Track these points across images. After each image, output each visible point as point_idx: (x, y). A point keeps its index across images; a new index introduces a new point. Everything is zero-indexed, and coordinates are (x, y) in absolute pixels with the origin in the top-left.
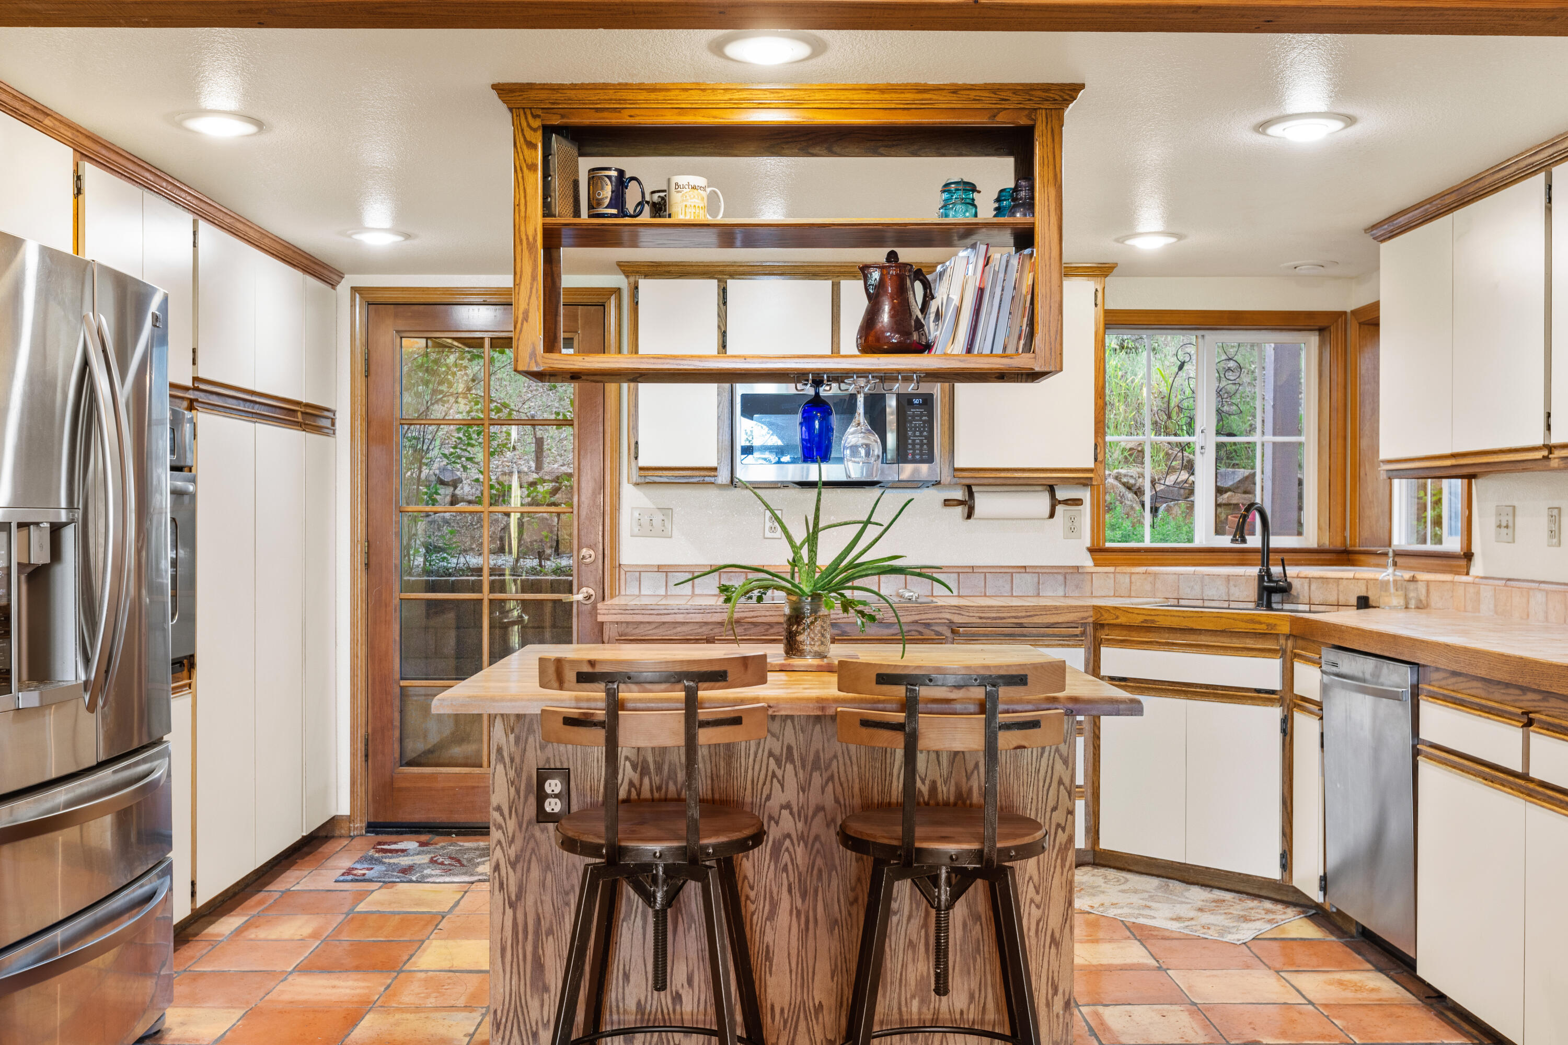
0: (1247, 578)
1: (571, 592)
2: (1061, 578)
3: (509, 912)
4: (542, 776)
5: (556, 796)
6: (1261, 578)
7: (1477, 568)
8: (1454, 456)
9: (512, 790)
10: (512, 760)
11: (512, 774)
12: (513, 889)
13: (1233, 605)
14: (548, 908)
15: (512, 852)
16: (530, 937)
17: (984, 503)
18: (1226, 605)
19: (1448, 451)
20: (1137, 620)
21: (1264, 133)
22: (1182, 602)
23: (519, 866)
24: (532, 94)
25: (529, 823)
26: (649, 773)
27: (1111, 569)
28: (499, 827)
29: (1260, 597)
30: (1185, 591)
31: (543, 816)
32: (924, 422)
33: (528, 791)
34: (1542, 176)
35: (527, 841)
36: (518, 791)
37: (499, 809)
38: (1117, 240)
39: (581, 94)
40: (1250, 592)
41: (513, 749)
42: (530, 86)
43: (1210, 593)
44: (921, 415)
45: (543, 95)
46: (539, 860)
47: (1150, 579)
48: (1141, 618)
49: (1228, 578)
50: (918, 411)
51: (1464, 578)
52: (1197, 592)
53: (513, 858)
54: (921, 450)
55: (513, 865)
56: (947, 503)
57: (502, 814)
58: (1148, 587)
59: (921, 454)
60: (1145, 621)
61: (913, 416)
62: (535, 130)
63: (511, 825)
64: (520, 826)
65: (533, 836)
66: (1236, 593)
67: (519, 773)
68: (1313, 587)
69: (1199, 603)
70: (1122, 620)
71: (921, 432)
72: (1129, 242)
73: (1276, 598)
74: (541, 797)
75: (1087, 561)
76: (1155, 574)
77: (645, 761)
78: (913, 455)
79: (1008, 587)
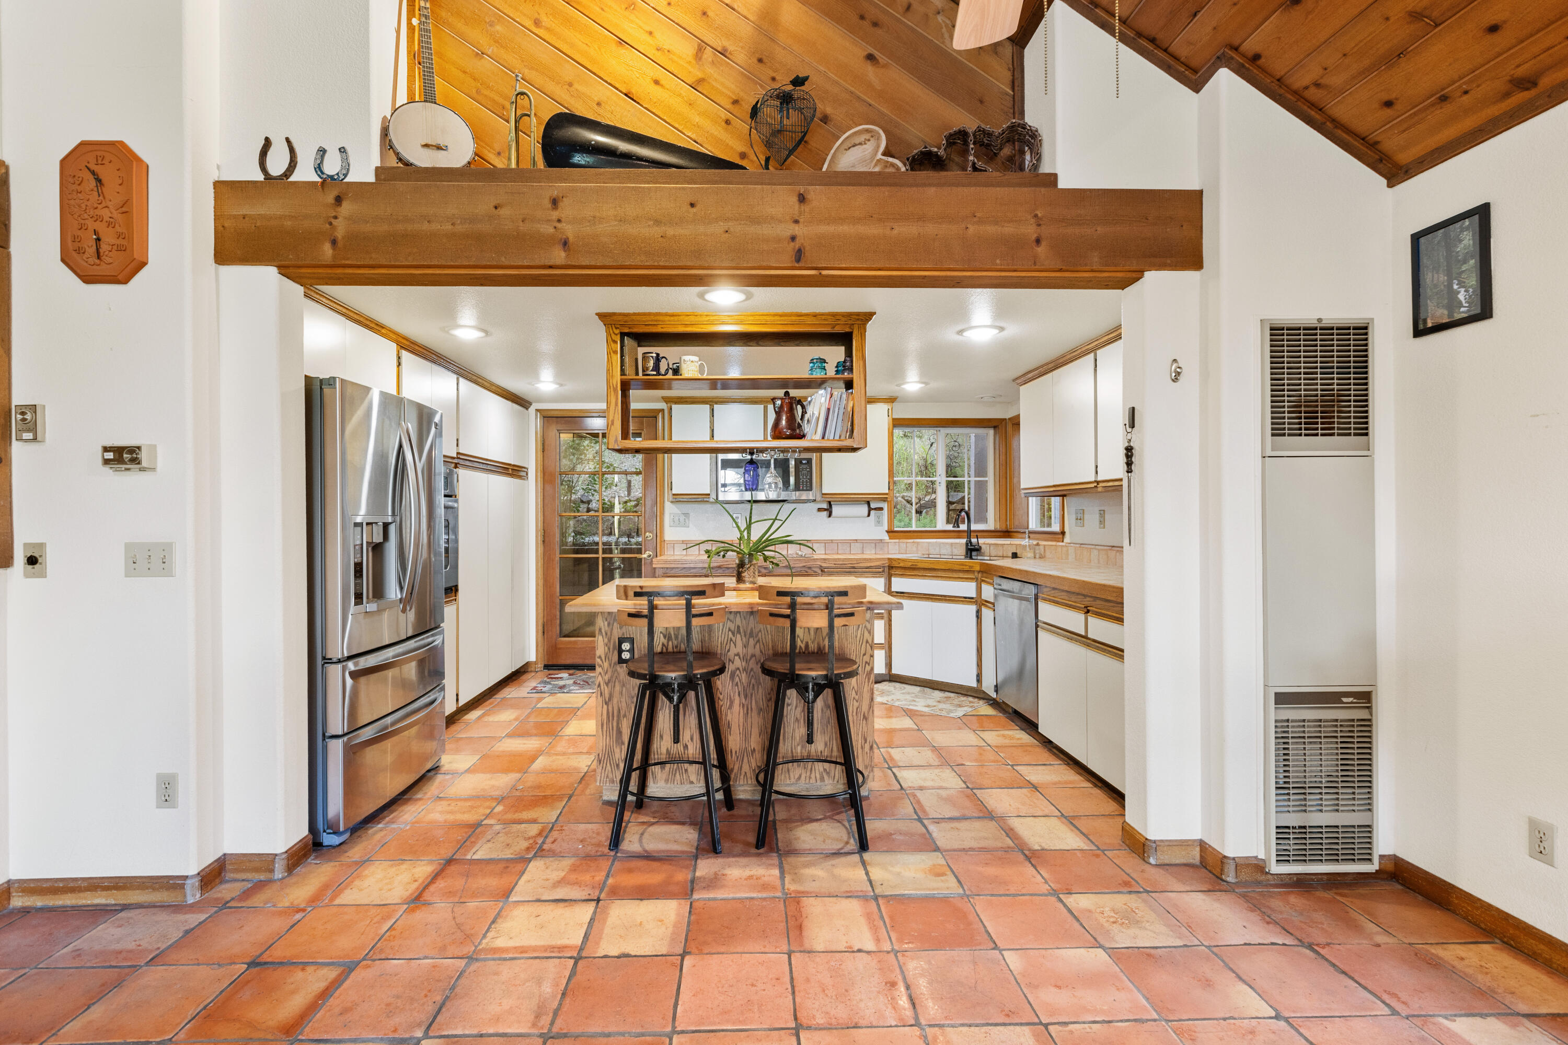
0: (961, 544)
1: (641, 553)
2: (873, 545)
3: (605, 707)
4: (621, 641)
5: (627, 651)
6: (967, 544)
7: (1067, 539)
8: (1054, 486)
9: (606, 648)
10: (606, 634)
11: (606, 640)
12: (607, 696)
13: (954, 557)
14: (624, 704)
15: (606, 678)
16: (615, 718)
17: (836, 510)
18: (951, 557)
19: (1052, 484)
20: (909, 564)
21: (962, 335)
22: (931, 556)
23: (610, 685)
24: (615, 318)
25: (615, 664)
26: (672, 640)
27: (897, 541)
28: (600, 666)
29: (967, 553)
30: (932, 551)
31: (621, 661)
32: (808, 472)
33: (614, 648)
34: (1092, 355)
35: (613, 672)
36: (609, 649)
37: (600, 657)
38: (897, 385)
39: (638, 318)
40: (963, 551)
41: (607, 628)
42: (614, 314)
43: (943, 551)
44: (806, 468)
45: (620, 318)
46: (619, 682)
47: (916, 545)
48: (910, 564)
49: (952, 544)
50: (805, 466)
51: (1061, 544)
52: (937, 551)
53: (607, 681)
54: (806, 485)
55: (607, 684)
56: (820, 510)
57: (602, 660)
58: (914, 549)
59: (807, 487)
60: (912, 565)
61: (803, 469)
62: (616, 335)
63: (606, 665)
64: (610, 665)
65: (616, 670)
66: (956, 552)
67: (609, 640)
68: (992, 548)
69: (938, 556)
70: (902, 565)
71: (807, 477)
72: (903, 386)
73: (974, 553)
74: (620, 651)
75: (886, 537)
76: (918, 543)
77: (670, 634)
78: (803, 487)
79: (849, 549)
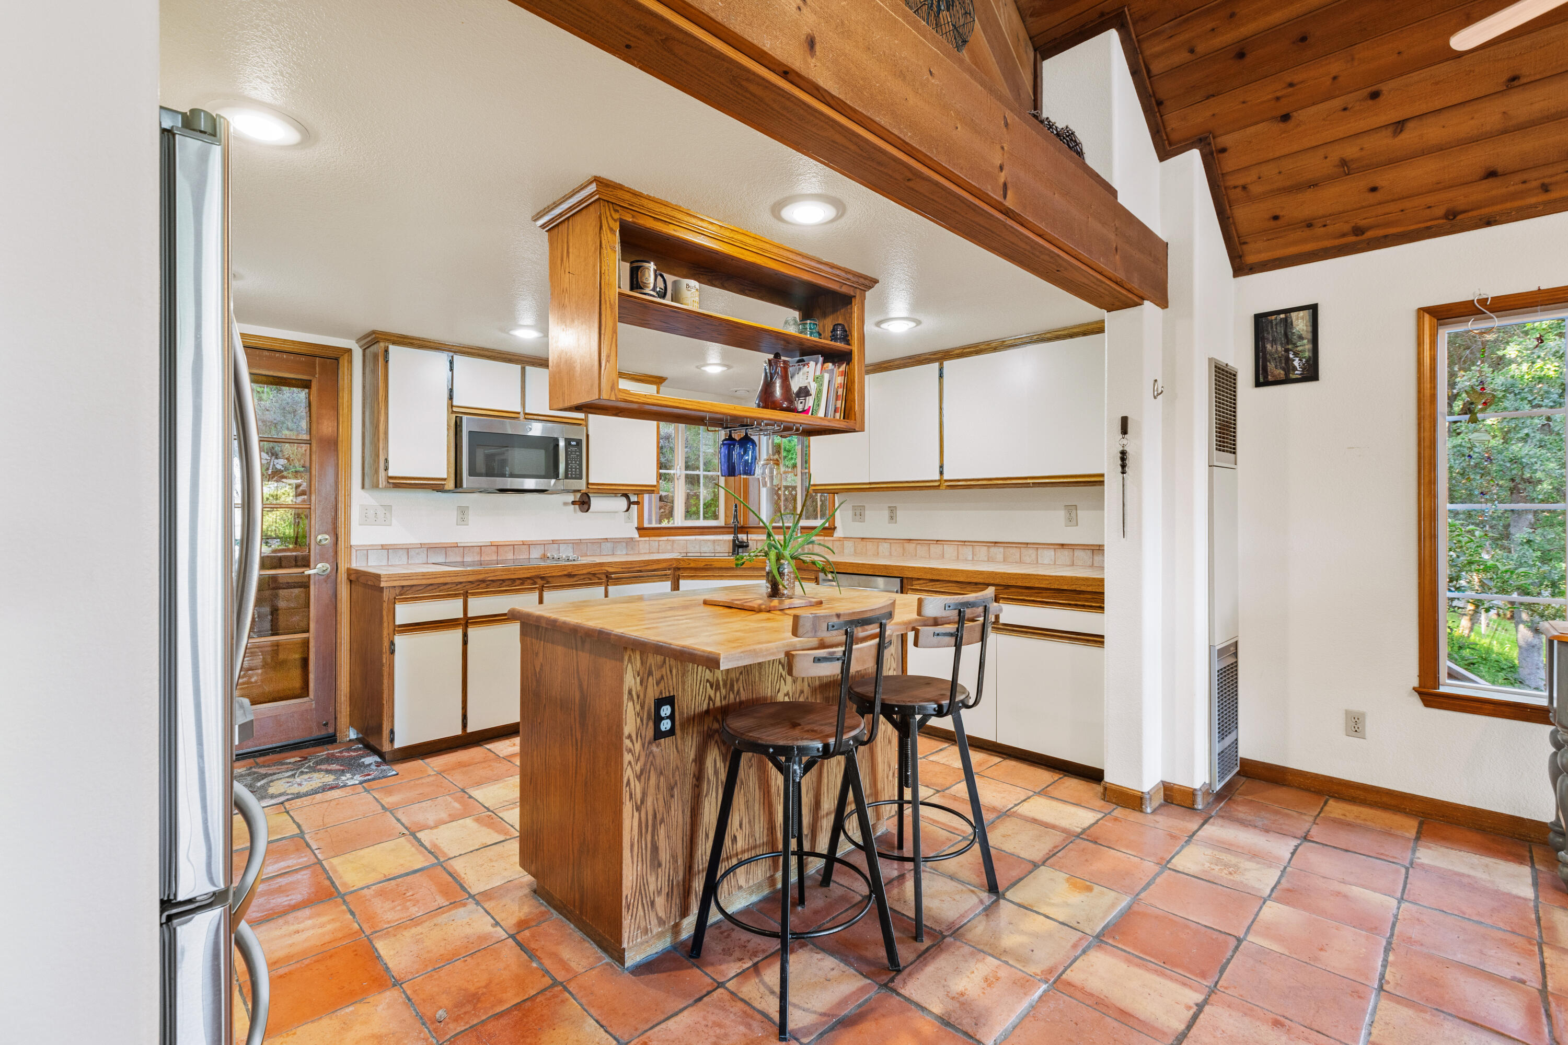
0: (725, 541)
1: (307, 565)
2: (624, 544)
3: (636, 814)
4: (659, 703)
5: (667, 718)
6: (734, 541)
7: (838, 534)
8: (870, 483)
9: (638, 720)
10: (638, 697)
11: (638, 708)
12: (639, 796)
13: (717, 555)
14: (661, 802)
15: (638, 768)
16: (650, 829)
17: (597, 503)
18: (713, 555)
19: (868, 481)
20: (702, 565)
21: (879, 327)
22: (689, 555)
23: (643, 778)
24: (620, 193)
25: (650, 743)
26: (719, 689)
27: (647, 539)
28: (630, 751)
29: (734, 550)
30: (691, 549)
31: (659, 735)
32: (578, 455)
33: (649, 718)
35: (647, 756)
36: (642, 720)
37: (630, 737)
39: (651, 205)
40: (728, 548)
41: (639, 688)
42: (620, 187)
43: (704, 549)
44: (576, 452)
45: (627, 196)
46: (655, 769)
47: (670, 543)
49: (714, 541)
50: (574, 449)
51: (831, 538)
52: (697, 549)
53: (638, 773)
54: (575, 472)
55: (639, 778)
57: (632, 741)
58: (669, 547)
59: (576, 475)
60: (706, 565)
61: (571, 452)
62: (615, 221)
63: (638, 746)
64: (643, 748)
65: (651, 752)
66: (718, 549)
67: (642, 707)
68: (759, 544)
69: (699, 555)
70: (692, 565)
71: (576, 462)
72: (703, 368)
73: (740, 550)
74: (658, 719)
75: (636, 535)
76: (673, 541)
77: (718, 681)
78: (571, 474)
79: (599, 550)
